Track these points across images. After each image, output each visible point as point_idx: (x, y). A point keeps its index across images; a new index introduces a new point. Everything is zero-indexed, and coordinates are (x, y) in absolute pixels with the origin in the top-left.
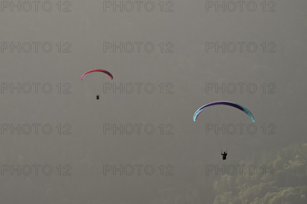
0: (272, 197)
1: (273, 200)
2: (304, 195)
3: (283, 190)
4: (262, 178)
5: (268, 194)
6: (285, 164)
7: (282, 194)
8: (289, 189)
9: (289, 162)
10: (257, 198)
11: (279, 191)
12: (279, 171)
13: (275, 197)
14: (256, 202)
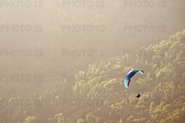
0: (105, 83)
1: (105, 85)
2: (122, 83)
3: (111, 80)
4: (100, 73)
5: (103, 82)
6: (112, 67)
7: (111, 82)
8: (114, 79)
9: (115, 65)
10: (98, 84)
11: (109, 80)
12: (109, 70)
13: (107, 83)
14: (97, 85)
